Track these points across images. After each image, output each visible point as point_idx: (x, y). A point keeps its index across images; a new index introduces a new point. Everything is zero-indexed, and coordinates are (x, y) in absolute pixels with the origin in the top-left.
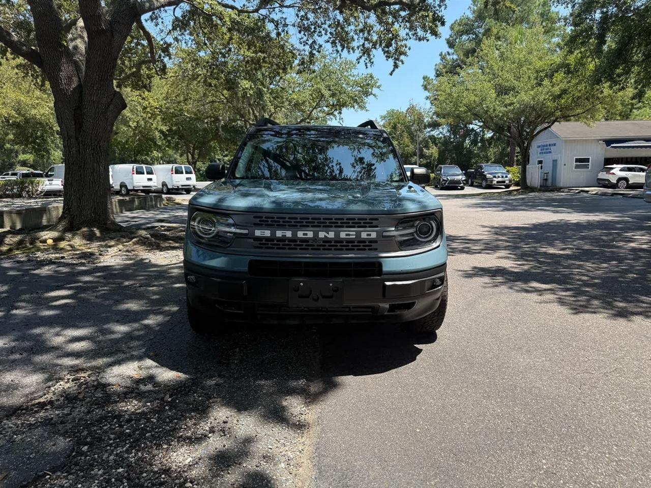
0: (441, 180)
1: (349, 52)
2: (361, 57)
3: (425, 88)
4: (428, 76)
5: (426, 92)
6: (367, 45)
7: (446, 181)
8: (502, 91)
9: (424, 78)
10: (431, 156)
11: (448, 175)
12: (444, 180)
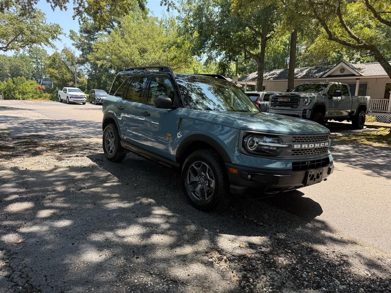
0: (96, 99)
1: (61, 9)
2: (75, 16)
3: (72, 38)
4: (73, 30)
5: (72, 41)
6: (81, 9)
7: (100, 100)
8: (143, 51)
9: (70, 31)
10: (83, 83)
11: (101, 96)
12: (98, 99)
